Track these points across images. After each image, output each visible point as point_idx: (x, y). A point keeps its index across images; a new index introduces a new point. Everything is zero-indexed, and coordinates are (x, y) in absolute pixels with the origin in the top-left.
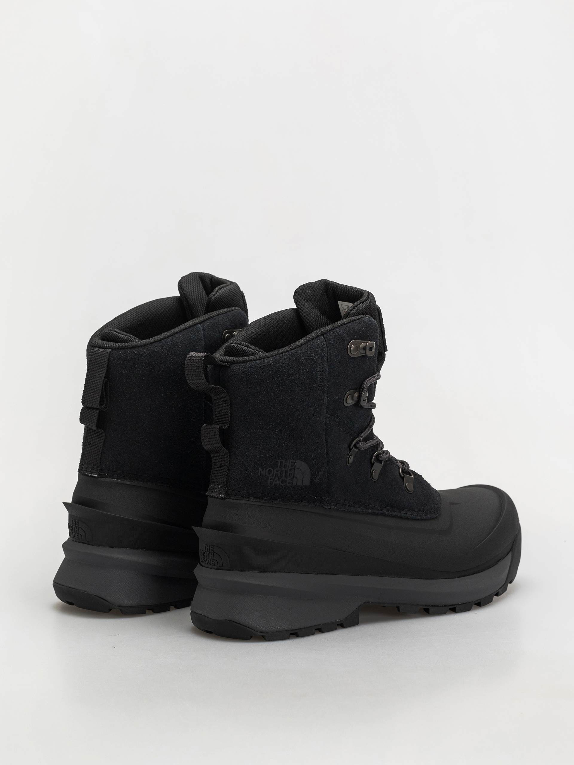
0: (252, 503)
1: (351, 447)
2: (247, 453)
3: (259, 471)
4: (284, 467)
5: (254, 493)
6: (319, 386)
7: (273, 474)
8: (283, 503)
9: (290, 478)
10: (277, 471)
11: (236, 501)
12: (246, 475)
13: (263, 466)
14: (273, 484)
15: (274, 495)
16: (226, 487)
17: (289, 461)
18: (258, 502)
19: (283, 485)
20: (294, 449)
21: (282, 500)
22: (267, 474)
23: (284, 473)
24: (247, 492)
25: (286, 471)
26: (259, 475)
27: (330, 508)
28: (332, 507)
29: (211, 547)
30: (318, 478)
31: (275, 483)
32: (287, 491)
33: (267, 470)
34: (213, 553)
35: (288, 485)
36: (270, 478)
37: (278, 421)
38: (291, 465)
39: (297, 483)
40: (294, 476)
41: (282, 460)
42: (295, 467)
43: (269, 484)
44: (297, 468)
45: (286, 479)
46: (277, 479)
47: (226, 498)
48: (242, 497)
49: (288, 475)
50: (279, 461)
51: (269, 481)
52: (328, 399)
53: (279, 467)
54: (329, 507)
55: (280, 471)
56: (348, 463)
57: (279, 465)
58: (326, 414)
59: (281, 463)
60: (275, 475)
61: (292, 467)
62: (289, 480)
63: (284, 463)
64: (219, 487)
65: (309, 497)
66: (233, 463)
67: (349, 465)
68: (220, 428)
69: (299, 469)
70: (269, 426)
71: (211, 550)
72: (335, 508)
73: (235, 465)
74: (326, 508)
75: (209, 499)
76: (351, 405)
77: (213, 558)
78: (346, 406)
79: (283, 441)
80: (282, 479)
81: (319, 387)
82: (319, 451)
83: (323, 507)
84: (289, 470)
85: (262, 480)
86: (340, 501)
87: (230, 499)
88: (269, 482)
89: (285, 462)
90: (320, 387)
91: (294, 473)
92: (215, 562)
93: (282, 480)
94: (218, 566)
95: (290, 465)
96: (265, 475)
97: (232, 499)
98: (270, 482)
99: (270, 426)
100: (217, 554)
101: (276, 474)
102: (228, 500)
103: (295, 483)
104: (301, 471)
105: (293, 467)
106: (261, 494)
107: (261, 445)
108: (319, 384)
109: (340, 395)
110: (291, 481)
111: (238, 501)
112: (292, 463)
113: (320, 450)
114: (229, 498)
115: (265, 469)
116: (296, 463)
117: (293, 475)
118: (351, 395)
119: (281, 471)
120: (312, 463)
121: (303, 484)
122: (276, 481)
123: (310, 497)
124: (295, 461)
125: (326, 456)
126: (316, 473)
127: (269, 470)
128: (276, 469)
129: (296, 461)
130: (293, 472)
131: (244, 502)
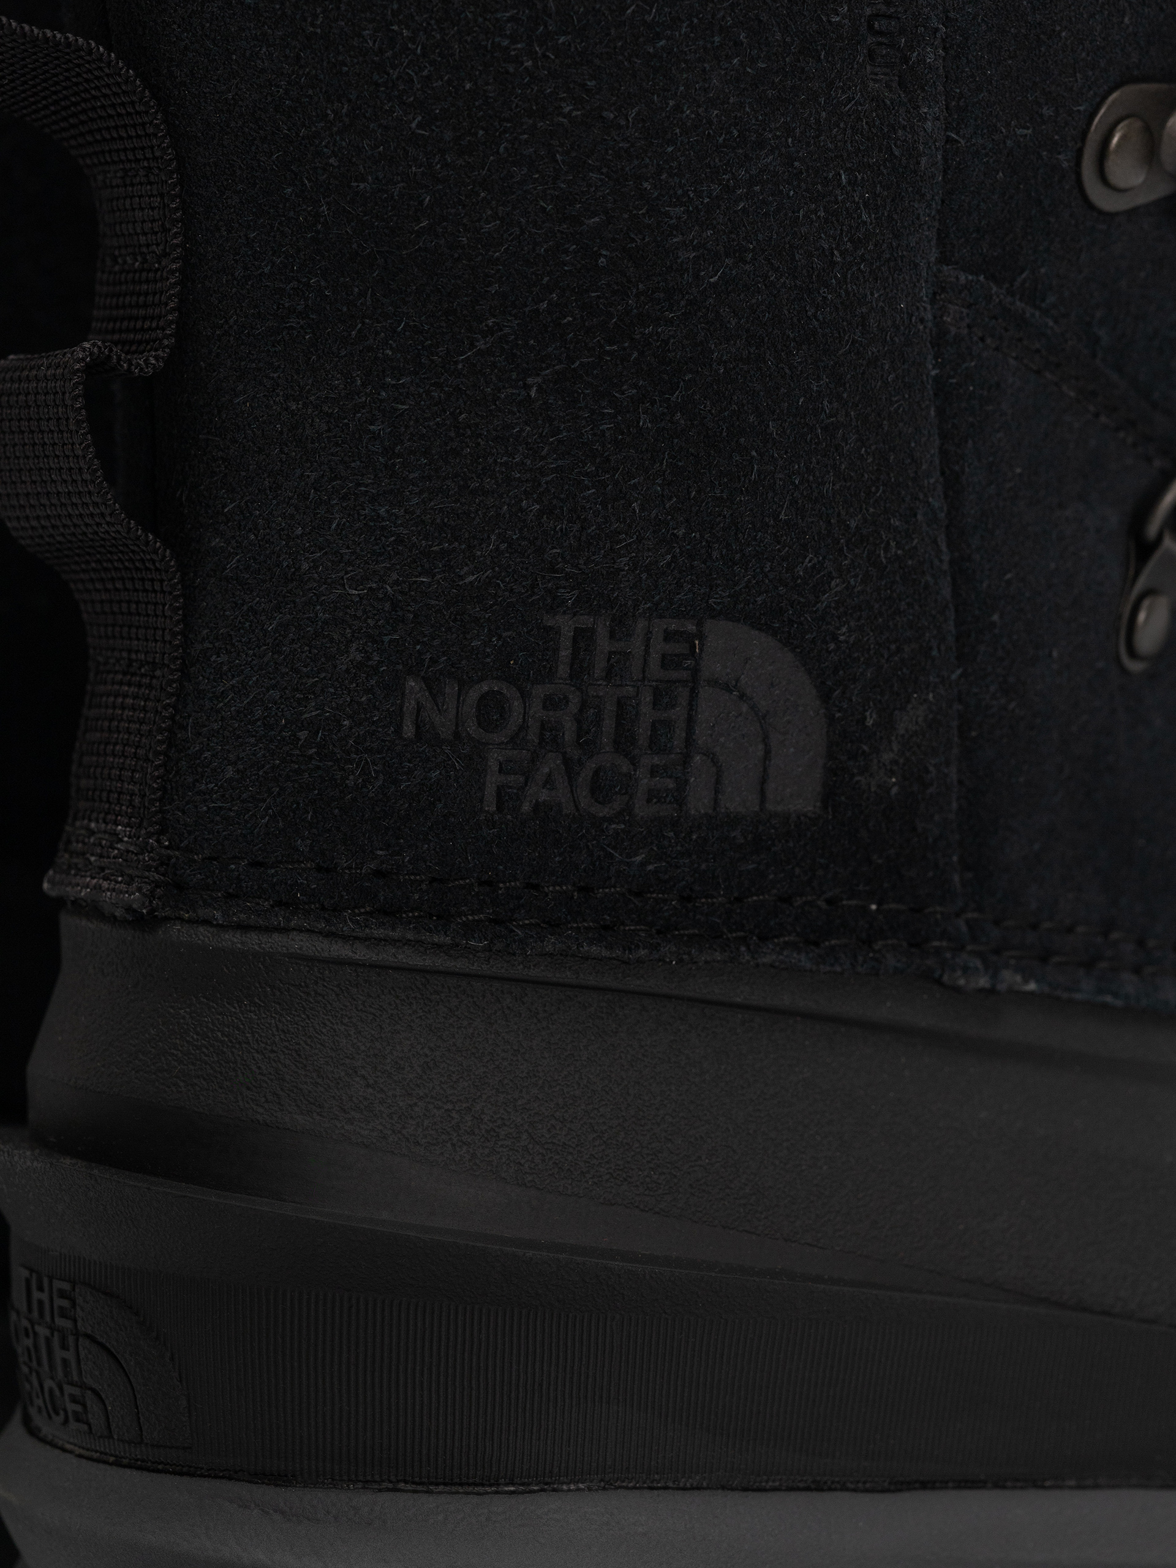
0: (361, 953)
1: (1153, 529)
2: (305, 566)
3: (410, 705)
4: (609, 674)
5: (378, 873)
6: (871, 27)
7: (523, 727)
8: (605, 953)
9: (656, 760)
10: (550, 703)
11: (233, 940)
12: (303, 735)
13: (434, 661)
14: (526, 807)
15: (536, 887)
16: (162, 832)
17: (641, 624)
18: (408, 942)
19: (604, 811)
20: (681, 532)
21: (606, 928)
22: (472, 728)
23: (609, 724)
24: (319, 869)
25: (620, 704)
26: (409, 730)
27: (992, 991)
28: (1010, 978)
29: (62, 1294)
30: (887, 757)
31: (544, 796)
32: (639, 859)
33: (473, 695)
34: (71, 1340)
35: (642, 810)
36: (494, 758)
37: (544, 305)
38: (664, 656)
39: (716, 801)
40: (689, 741)
41: (587, 621)
42: (695, 672)
43: (493, 808)
44: (714, 683)
45: (625, 767)
46: (551, 764)
47: (167, 919)
48: (280, 904)
49: (643, 731)
50: (566, 625)
51: (492, 781)
52: (949, 140)
53: (563, 670)
54: (983, 982)
55: (573, 707)
56: (1132, 653)
57: (565, 653)
58: (944, 259)
59: (583, 637)
60: (532, 736)
61: (675, 675)
62: (654, 771)
63: (603, 643)
64: (115, 834)
65: (821, 903)
66: (207, 645)
67: (1135, 667)
68: (96, 369)
69: (727, 688)
70: (472, 345)
71: (63, 1314)
72: (1032, 986)
73: (224, 658)
74: (957, 990)
75: (68, 922)
76: (1147, 206)
77: (76, 1378)
78: (1101, 212)
79: (590, 468)
80: (592, 765)
81: (870, 40)
82: (887, 549)
83: (939, 982)
84: (647, 697)
85: (435, 774)
86: (1070, 930)
87: (190, 921)
88: (490, 791)
89: (612, 635)
90: (880, 33)
91: (690, 721)
92: (89, 1403)
93: (596, 773)
94: (111, 1437)
95: (655, 658)
96: (457, 735)
97: (206, 922)
98: (500, 790)
99: (481, 345)
100: (102, 1345)
101: (543, 726)
102: (176, 932)
103: (699, 801)
104: (745, 708)
105: (685, 675)
106: (433, 880)
107: (415, 500)
108: (877, 16)
109: (1047, 111)
110: (671, 784)
111: (254, 941)
112: (668, 637)
113: (898, 547)
114: (181, 919)
115: (451, 689)
116: (701, 636)
117: (680, 734)
118: (1138, 124)
119: (583, 706)
120: (835, 638)
121: (770, 806)
122: (549, 782)
123: (829, 902)
124: (691, 627)
125: (947, 592)
126: (870, 722)
127: (483, 697)
128: (539, 691)
129: (700, 624)
130: (678, 713)
131: (299, 943)
